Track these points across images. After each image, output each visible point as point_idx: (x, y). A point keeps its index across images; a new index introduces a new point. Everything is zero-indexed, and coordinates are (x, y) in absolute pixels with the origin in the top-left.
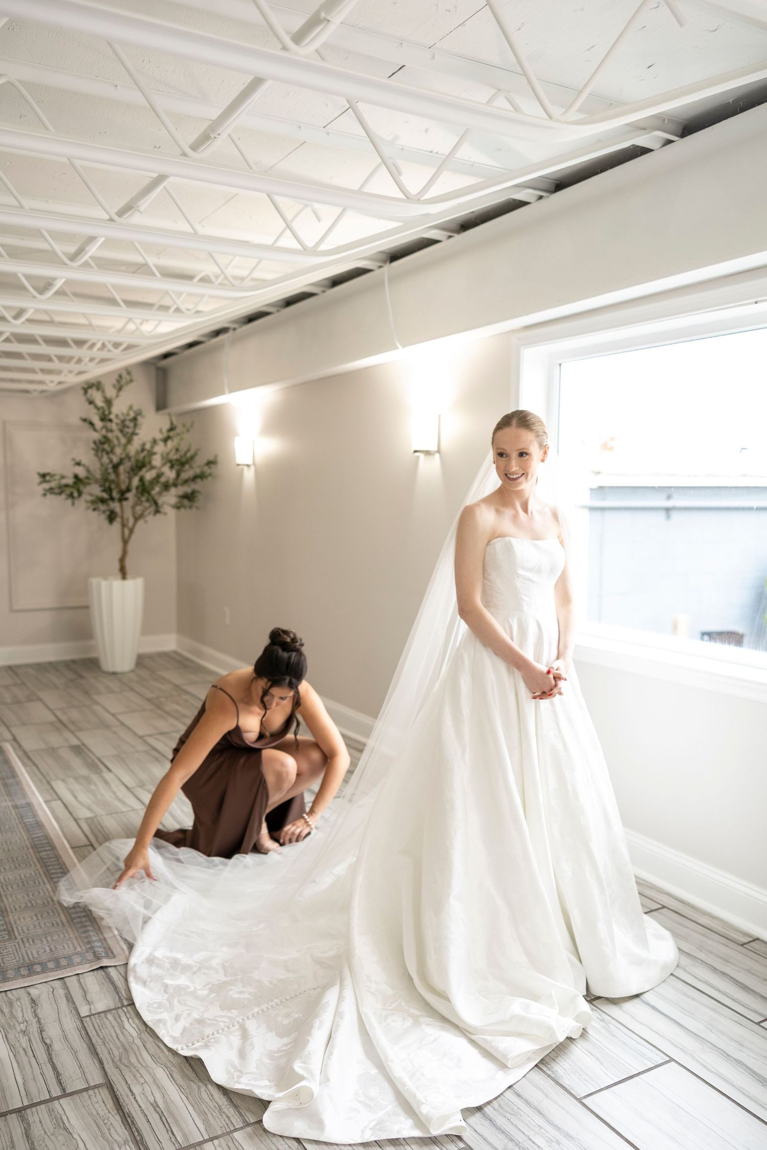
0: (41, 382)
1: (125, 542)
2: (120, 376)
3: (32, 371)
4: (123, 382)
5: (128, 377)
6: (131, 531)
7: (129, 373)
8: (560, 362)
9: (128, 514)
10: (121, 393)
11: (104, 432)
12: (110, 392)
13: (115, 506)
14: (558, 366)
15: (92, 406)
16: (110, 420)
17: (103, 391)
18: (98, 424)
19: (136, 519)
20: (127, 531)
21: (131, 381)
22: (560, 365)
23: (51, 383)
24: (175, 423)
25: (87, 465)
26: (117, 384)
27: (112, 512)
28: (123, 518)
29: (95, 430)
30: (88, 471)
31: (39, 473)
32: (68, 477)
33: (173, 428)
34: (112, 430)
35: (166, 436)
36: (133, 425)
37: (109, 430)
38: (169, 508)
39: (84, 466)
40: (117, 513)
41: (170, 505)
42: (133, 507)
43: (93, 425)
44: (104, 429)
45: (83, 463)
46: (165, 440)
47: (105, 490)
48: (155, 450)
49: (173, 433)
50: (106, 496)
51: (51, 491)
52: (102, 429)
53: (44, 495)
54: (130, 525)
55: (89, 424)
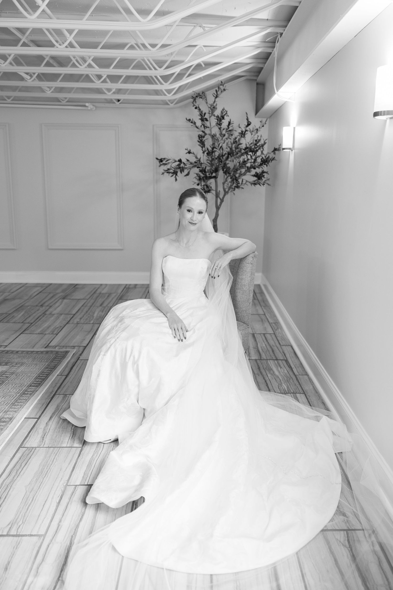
1: (218, 208)
2: (218, 88)
4: (218, 93)
5: (222, 88)
6: (222, 201)
7: (223, 85)
9: (220, 189)
10: (217, 100)
11: (202, 129)
12: (211, 99)
13: (212, 182)
15: (197, 110)
17: (207, 99)
18: (199, 123)
19: (226, 193)
20: (219, 201)
21: (224, 90)
24: (250, 120)
25: (195, 153)
26: (216, 94)
27: (207, 187)
28: (216, 191)
29: (197, 127)
30: (196, 158)
31: (157, 159)
32: (175, 161)
33: (249, 124)
34: (207, 127)
35: (244, 130)
36: (225, 123)
37: (205, 127)
38: (249, 184)
39: (193, 153)
40: (211, 187)
41: (250, 182)
42: (224, 183)
43: (195, 123)
44: (203, 126)
45: (192, 151)
46: (243, 134)
47: (201, 171)
48: (241, 142)
49: (250, 127)
50: (202, 175)
51: (168, 171)
52: (201, 126)
53: (163, 174)
54: (221, 196)
55: (192, 122)
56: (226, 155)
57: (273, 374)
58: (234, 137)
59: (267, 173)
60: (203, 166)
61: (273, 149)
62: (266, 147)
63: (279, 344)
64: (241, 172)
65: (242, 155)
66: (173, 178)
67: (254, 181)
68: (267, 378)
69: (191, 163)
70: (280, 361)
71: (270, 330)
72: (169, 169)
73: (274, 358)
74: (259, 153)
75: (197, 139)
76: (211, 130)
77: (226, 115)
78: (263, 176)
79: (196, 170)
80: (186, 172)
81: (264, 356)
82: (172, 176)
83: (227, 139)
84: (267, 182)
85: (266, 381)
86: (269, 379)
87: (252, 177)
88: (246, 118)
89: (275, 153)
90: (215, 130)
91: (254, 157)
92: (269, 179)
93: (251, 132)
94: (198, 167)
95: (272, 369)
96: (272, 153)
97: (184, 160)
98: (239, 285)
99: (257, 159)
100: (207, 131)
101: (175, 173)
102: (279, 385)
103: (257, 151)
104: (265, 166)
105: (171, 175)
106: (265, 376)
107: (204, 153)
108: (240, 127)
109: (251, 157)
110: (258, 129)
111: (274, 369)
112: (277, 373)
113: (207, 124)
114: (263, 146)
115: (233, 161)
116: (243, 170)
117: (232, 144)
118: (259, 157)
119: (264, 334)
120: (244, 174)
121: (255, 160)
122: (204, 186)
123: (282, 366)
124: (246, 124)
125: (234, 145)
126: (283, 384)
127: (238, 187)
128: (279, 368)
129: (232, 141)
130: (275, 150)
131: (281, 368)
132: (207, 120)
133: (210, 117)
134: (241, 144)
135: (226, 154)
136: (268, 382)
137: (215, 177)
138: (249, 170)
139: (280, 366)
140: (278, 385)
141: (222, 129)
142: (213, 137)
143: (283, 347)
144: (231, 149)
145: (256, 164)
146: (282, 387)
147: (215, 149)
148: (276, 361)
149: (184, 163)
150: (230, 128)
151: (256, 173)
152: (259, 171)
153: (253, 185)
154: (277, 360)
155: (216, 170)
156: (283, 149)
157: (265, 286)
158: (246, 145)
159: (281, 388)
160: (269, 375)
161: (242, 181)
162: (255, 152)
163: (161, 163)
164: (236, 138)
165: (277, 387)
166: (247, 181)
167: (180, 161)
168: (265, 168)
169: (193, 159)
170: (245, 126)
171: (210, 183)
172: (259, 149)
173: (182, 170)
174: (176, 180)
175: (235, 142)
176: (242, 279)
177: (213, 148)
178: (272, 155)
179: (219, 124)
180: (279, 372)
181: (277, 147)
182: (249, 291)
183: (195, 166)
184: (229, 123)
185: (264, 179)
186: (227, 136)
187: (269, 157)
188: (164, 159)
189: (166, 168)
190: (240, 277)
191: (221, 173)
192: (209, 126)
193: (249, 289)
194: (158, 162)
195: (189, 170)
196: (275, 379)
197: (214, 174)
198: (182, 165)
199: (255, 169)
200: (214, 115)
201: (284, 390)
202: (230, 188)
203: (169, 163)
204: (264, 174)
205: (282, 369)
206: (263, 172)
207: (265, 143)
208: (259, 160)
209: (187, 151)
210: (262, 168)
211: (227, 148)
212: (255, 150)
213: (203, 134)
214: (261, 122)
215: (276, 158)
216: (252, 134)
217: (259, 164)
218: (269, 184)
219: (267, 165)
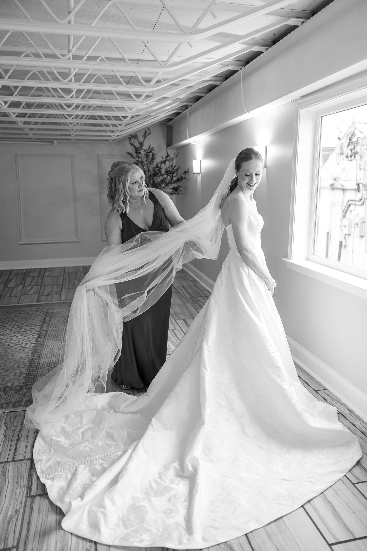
0: (110, 136)
2: (146, 131)
3: (106, 131)
4: (146, 135)
5: (148, 132)
7: (149, 130)
8: (321, 116)
10: (145, 140)
11: (137, 159)
12: (141, 139)
14: (321, 118)
15: (132, 146)
16: (140, 153)
17: (138, 139)
18: (134, 155)
21: (150, 133)
22: (322, 117)
23: (114, 136)
24: (169, 154)
26: (144, 135)
29: (133, 158)
33: (168, 156)
34: (140, 158)
35: (165, 160)
36: (151, 155)
41: (169, 193)
43: (132, 155)
44: (137, 157)
46: (165, 162)
48: (162, 166)
49: (168, 158)
52: (136, 157)
55: (130, 155)
58: (156, 163)
61: (184, 172)
62: (179, 171)
67: (171, 192)
71: (192, 284)
74: (175, 175)
77: (153, 150)
84: (180, 192)
87: (171, 190)
88: (166, 152)
89: (185, 175)
90: (144, 159)
92: (181, 191)
96: (184, 175)
99: (174, 178)
100: (140, 160)
103: (174, 173)
104: (179, 182)
108: (163, 158)
109: (170, 177)
110: (173, 158)
113: (140, 155)
114: (177, 170)
115: (157, 179)
121: (172, 179)
125: (157, 169)
129: (155, 166)
130: (185, 172)
133: (140, 150)
134: (162, 168)
141: (149, 158)
144: (154, 171)
145: (172, 181)
151: (174, 187)
152: (175, 185)
156: (193, 173)
158: (166, 169)
162: (172, 173)
164: (158, 164)
168: (179, 184)
170: (165, 157)
172: (175, 172)
175: (157, 167)
178: (184, 176)
179: (147, 156)
181: (186, 170)
184: (154, 155)
185: (178, 191)
187: (182, 177)
192: (141, 157)
199: (171, 184)
200: (143, 149)
204: (179, 188)
206: (178, 186)
207: (179, 168)
208: (175, 179)
210: (177, 184)
211: (152, 171)
212: (173, 172)
213: (137, 162)
214: (175, 154)
215: (186, 178)
216: (169, 162)
217: (175, 181)
218: (181, 194)
219: (180, 182)
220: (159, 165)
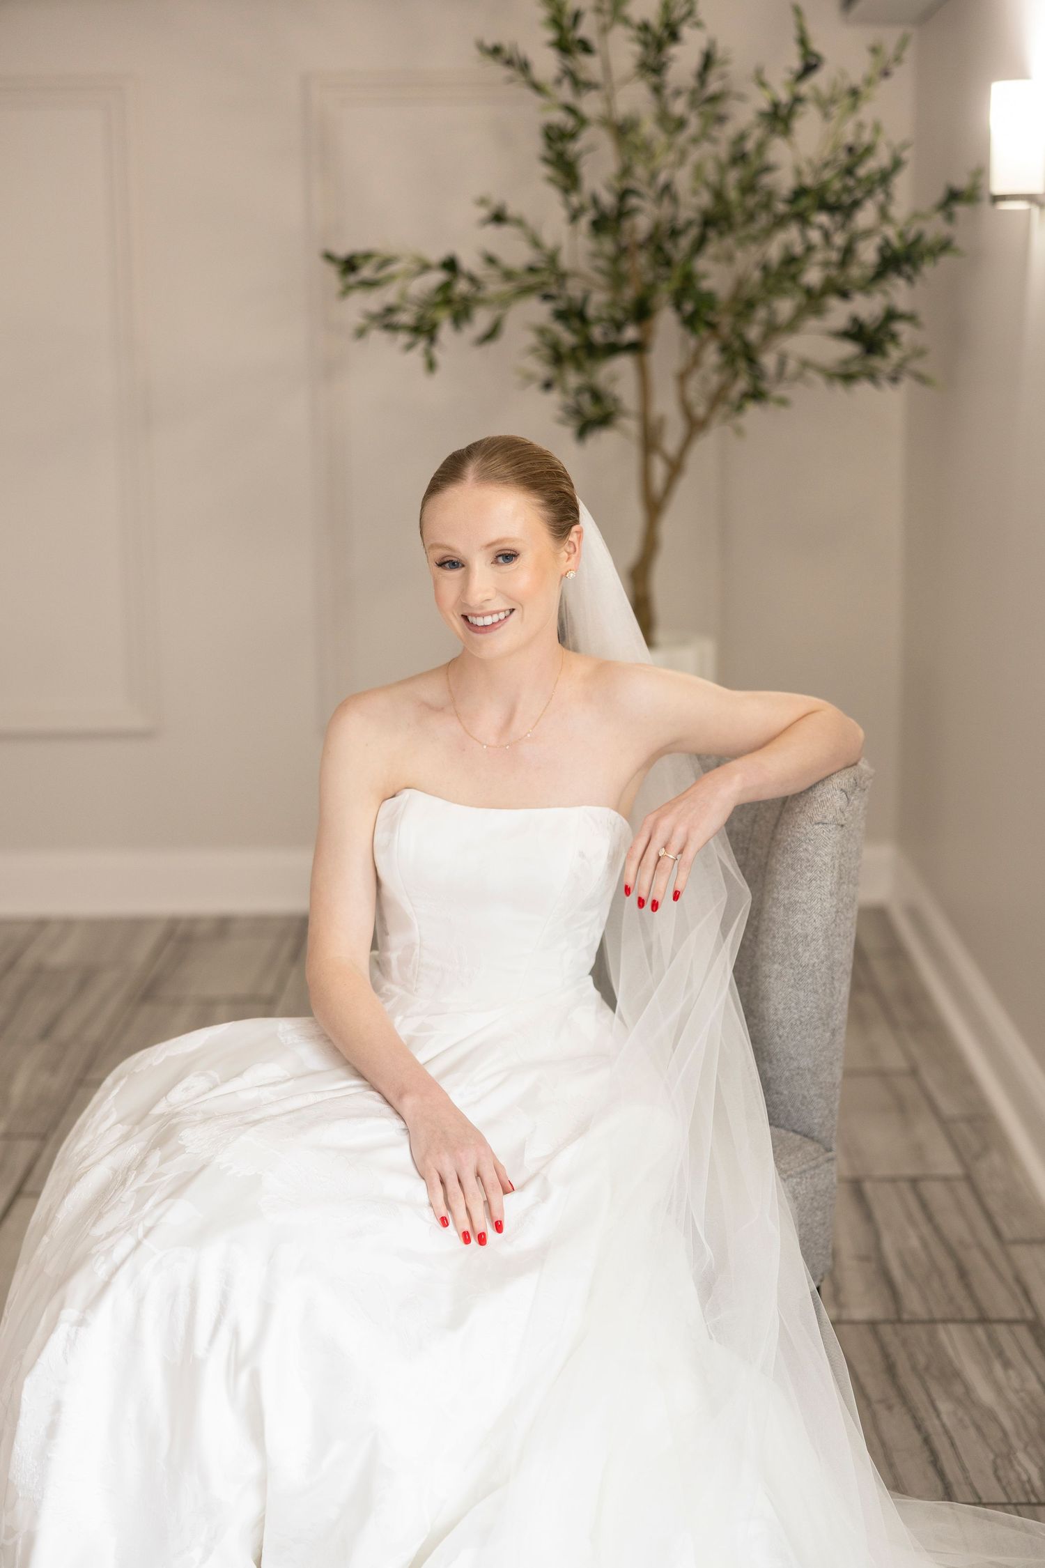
1: (654, 507)
6: (676, 468)
9: (666, 405)
11: (565, 93)
13: (619, 373)
16: (589, 48)
18: (546, 63)
19: (695, 426)
20: (659, 470)
24: (817, 46)
25: (531, 220)
27: (597, 396)
28: (644, 417)
29: (537, 87)
30: (536, 243)
31: (329, 257)
32: (425, 267)
33: (810, 66)
34: (589, 85)
35: (784, 96)
36: (683, 62)
37: (580, 84)
38: (819, 380)
39: (519, 223)
40: (616, 401)
41: (822, 370)
42: (682, 378)
43: (524, 67)
44: (566, 81)
45: (512, 210)
46: (780, 119)
47: (561, 316)
48: (769, 156)
49: (820, 80)
50: (568, 338)
51: (386, 320)
52: (558, 82)
53: (361, 333)
54: (671, 442)
55: (509, 62)
56: (694, 232)
57: (967, 1399)
58: (728, 131)
59: (910, 318)
60: (574, 289)
61: (938, 194)
62: (902, 184)
63: (997, 1233)
64: (772, 313)
65: (780, 222)
66: (416, 357)
67: (846, 362)
68: (932, 1425)
69: (508, 275)
70: (1001, 1331)
71: (944, 1161)
72: (390, 310)
73: (971, 1313)
74: (865, 217)
75: (536, 145)
76: (609, 100)
77: (690, 21)
78: (894, 337)
79: (536, 311)
80: (482, 319)
81: (914, 1304)
82: (409, 347)
83: (695, 141)
84: (917, 365)
85: (927, 1441)
86: (943, 1426)
87: (835, 344)
88: (793, 33)
89: (950, 217)
90: (633, 100)
91: (839, 239)
92: (920, 353)
93: (825, 104)
94: (547, 297)
95: (957, 1375)
96: (938, 218)
97: (470, 261)
98: (774, 937)
99: (859, 245)
100: (590, 105)
101: (424, 330)
102: (999, 1461)
103: (856, 204)
104: (901, 282)
105: (403, 338)
106: (924, 1412)
107: (574, 216)
108: (762, 84)
109: (827, 236)
110: (862, 89)
111: (973, 1373)
112: (985, 1394)
113: (590, 66)
114: (885, 177)
115: (730, 258)
116: (785, 307)
117: (722, 169)
118: (868, 233)
119: (914, 1182)
120: (792, 326)
121: (848, 252)
122: (579, 391)
123: (1012, 1353)
124: (796, 63)
125: (733, 176)
126: (1021, 1456)
127: (756, 395)
128: (998, 1368)
129: (723, 151)
130: (954, 196)
131: (1007, 1364)
132: (586, 47)
133: (604, 30)
134: (768, 169)
135: (689, 223)
136: (941, 1444)
137: (638, 348)
138: (814, 301)
139: (1001, 1354)
140: (994, 1462)
141: (668, 92)
142: (622, 131)
143: (1019, 1252)
144: (718, 195)
145: (855, 272)
146: (1015, 1470)
147: (633, 201)
148: (980, 1331)
149: (473, 280)
150: (714, 86)
151: (855, 320)
152: (867, 307)
153: (839, 388)
154: (984, 1320)
155: (642, 312)
156: (996, 199)
157: (915, 915)
158: (798, 172)
159: (1012, 1476)
160: (944, 1407)
161: (782, 362)
162: (844, 209)
163: (352, 279)
165: (989, 1471)
166: (805, 364)
167: (450, 265)
168: (899, 293)
169: (517, 253)
170: (788, 77)
171: (614, 379)
172: (870, 193)
173: (461, 314)
174: (431, 365)
175: (739, 158)
176: (791, 907)
177: (624, 195)
178: (934, 228)
179: (653, 65)
180: (999, 1390)
181: (962, 182)
182: (830, 968)
183: (525, 291)
184: (708, 61)
185: (895, 354)
186: (694, 124)
187: (919, 238)
188: (368, 256)
189: (374, 301)
190: (783, 895)
191: (666, 322)
192: (600, 76)
193: (827, 957)
194: (331, 274)
195: (498, 312)
196: (978, 1428)
197: (630, 333)
198: (462, 287)
199: (844, 295)
200: (626, 21)
201: (1027, 1486)
202: (717, 399)
203: (391, 278)
204: (900, 327)
205: (1012, 1373)
206: (891, 315)
207: (897, 164)
208: (868, 253)
209: (483, 212)
210: (885, 293)
211: (695, 192)
212: (846, 199)
213: (568, 122)
214: (875, 51)
215: (959, 242)
216: (826, 116)
217: (870, 272)
218: (921, 379)
219: (909, 279)
220: (750, 145)
